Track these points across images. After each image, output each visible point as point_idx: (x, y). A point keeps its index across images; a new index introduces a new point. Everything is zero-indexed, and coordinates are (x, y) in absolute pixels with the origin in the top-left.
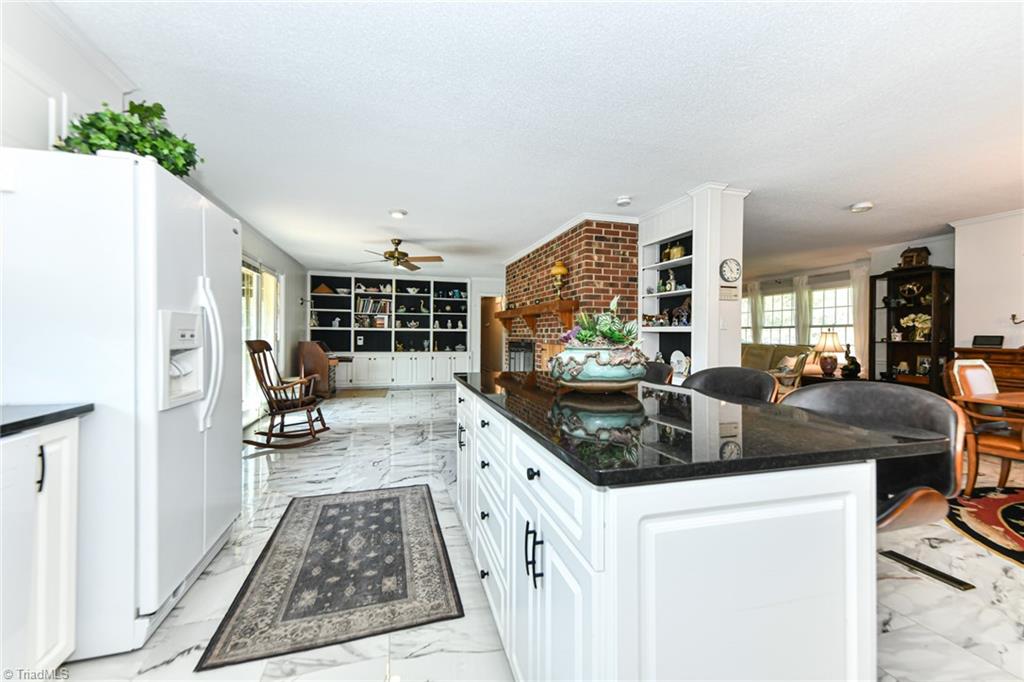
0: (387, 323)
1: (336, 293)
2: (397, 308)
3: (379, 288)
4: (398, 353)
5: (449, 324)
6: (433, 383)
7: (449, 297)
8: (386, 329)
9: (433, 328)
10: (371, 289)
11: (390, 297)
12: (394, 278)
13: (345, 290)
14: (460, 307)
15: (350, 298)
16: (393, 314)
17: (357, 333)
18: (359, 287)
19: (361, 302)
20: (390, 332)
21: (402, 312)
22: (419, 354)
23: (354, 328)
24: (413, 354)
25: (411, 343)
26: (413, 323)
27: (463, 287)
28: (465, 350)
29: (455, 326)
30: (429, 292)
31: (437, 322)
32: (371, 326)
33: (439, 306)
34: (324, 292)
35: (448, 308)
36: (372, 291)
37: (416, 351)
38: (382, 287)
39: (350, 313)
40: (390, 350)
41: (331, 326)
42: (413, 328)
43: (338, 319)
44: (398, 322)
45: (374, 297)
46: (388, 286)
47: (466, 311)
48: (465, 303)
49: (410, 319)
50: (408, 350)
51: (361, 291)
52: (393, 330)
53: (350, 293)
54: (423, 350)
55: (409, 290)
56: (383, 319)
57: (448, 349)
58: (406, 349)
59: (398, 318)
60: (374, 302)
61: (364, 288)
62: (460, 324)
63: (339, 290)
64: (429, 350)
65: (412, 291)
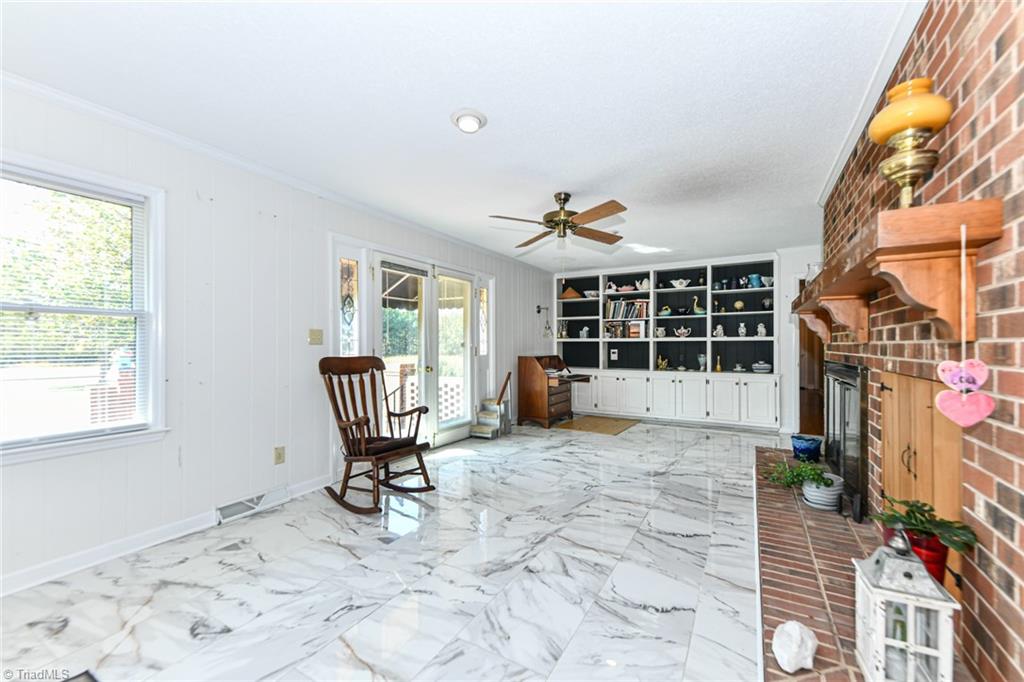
0: (645, 331)
1: (584, 296)
2: (659, 309)
3: (634, 285)
4: (658, 373)
5: (742, 329)
6: (709, 420)
7: (739, 286)
8: (642, 339)
9: (713, 336)
10: (624, 287)
11: (646, 296)
12: (652, 269)
13: (593, 292)
14: (761, 302)
15: (598, 302)
16: (652, 318)
17: (611, 345)
18: (610, 287)
19: (611, 305)
20: (648, 343)
21: (665, 314)
22: (692, 374)
23: (603, 338)
24: (681, 374)
25: (679, 358)
26: (682, 330)
27: (766, 269)
28: (772, 371)
29: (752, 331)
30: (705, 284)
31: (719, 327)
32: (624, 336)
33: (721, 302)
34: (573, 297)
35: (739, 304)
36: (626, 290)
37: (687, 369)
38: (638, 284)
39: (598, 321)
40: (647, 368)
41: (578, 337)
42: (682, 336)
43: (586, 329)
44: (661, 330)
45: (627, 297)
46: (646, 280)
47: (771, 307)
48: (770, 294)
49: (679, 324)
50: (676, 369)
51: (612, 292)
52: (652, 340)
53: (598, 296)
54: (697, 368)
55: (674, 282)
56: (638, 325)
57: (739, 368)
58: (672, 366)
59: (659, 323)
60: (627, 305)
61: (614, 287)
62: (761, 328)
63: (586, 293)
64: (705, 370)
65: (679, 285)
